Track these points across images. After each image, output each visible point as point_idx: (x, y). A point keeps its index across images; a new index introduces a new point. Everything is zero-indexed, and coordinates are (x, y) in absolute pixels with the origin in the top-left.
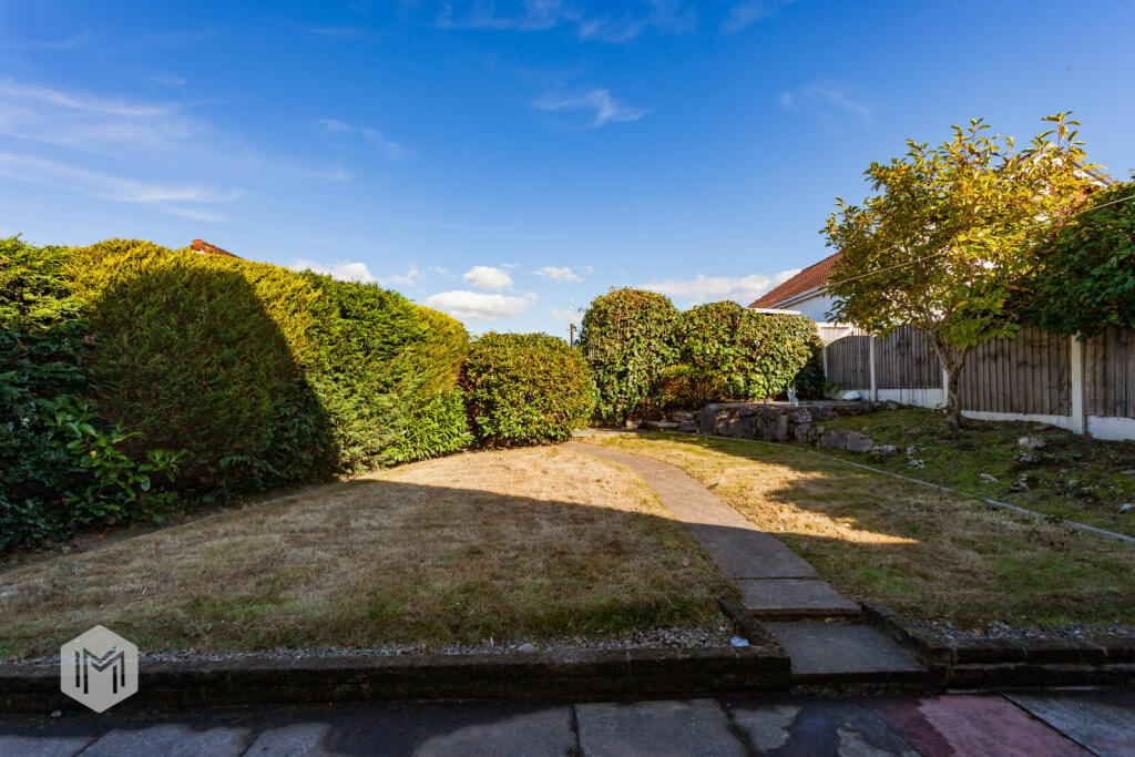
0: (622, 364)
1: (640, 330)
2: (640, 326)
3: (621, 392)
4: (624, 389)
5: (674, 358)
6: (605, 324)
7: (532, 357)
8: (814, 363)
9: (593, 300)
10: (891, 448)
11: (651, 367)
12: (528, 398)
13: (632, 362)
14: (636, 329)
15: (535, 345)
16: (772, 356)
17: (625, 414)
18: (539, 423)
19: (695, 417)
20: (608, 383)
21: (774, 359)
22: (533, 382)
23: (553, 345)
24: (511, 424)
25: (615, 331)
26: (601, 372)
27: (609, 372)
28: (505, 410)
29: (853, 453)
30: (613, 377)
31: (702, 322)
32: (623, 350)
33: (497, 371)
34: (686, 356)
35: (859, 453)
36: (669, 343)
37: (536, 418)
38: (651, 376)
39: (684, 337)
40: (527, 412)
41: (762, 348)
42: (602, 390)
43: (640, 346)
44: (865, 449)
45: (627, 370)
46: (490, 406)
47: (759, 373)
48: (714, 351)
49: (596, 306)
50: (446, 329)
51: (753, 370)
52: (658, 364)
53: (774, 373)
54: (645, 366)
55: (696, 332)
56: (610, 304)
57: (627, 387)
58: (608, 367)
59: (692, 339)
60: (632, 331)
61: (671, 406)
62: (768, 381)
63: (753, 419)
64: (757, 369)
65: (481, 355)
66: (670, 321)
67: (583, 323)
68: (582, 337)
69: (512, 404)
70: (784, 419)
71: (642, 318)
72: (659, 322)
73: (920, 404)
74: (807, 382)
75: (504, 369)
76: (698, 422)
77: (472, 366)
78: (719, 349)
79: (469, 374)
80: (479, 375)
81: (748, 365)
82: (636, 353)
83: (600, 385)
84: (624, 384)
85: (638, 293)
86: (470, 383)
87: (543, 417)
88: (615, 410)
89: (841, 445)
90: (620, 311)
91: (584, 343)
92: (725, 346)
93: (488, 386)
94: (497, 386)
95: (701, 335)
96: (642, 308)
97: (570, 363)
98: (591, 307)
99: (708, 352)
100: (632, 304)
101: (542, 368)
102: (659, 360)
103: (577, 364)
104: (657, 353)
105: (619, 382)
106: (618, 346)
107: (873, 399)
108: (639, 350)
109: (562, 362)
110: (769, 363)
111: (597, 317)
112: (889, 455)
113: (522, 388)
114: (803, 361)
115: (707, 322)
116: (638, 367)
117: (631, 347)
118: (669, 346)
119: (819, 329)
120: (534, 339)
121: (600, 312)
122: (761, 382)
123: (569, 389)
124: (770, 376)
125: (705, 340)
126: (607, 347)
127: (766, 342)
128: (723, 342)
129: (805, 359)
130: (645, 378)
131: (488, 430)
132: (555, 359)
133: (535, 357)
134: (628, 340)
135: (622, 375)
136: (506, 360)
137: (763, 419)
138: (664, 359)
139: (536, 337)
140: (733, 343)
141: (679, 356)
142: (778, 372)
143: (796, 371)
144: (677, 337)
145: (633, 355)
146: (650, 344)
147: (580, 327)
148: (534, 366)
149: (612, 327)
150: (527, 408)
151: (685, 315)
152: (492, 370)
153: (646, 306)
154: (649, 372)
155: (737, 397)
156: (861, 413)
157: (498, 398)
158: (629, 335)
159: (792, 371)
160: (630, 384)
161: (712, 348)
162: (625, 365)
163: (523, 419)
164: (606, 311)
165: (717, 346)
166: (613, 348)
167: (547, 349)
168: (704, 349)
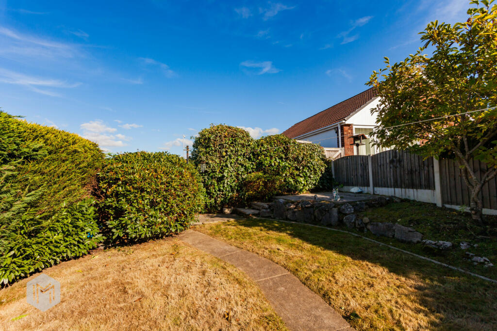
0: (220, 172)
1: (232, 151)
2: (231, 148)
3: (219, 190)
4: (222, 188)
5: (252, 168)
6: (209, 147)
7: (156, 171)
8: (328, 170)
9: (201, 131)
10: (448, 244)
11: (238, 174)
12: (153, 204)
13: (226, 171)
14: (229, 150)
15: (159, 161)
16: (308, 167)
17: (223, 204)
18: (163, 223)
19: (270, 207)
20: (211, 185)
21: (309, 168)
22: (157, 191)
23: (173, 161)
24: (138, 226)
25: (215, 151)
26: (206, 177)
27: (212, 177)
28: (132, 216)
29: (403, 242)
30: (214, 181)
31: (269, 146)
32: (220, 163)
33: (125, 183)
34: (260, 167)
35: (410, 243)
36: (249, 159)
37: (159, 220)
38: (238, 180)
39: (258, 155)
40: (152, 216)
41: (303, 162)
42: (207, 188)
43: (231, 161)
44: (415, 240)
45: (223, 176)
46: (119, 213)
47: (301, 177)
48: (277, 164)
49: (202, 135)
50: (72, 148)
51: (299, 175)
52: (242, 172)
53: (310, 177)
54: (235, 173)
55: (265, 152)
56: (212, 133)
57: (224, 187)
58: (211, 174)
59: (263, 156)
60: (226, 152)
61: (251, 198)
62: (307, 181)
63: (311, 210)
64: (301, 175)
65: (111, 170)
66: (249, 145)
67: (194, 146)
68: (193, 155)
69: (138, 210)
70: (335, 210)
71: (232, 143)
72: (243, 146)
73: (412, 198)
74: (325, 181)
75: (131, 182)
76: (272, 211)
77: (103, 179)
78: (279, 163)
79: (101, 185)
80: (110, 186)
81: (296, 172)
82: (229, 165)
83: (206, 186)
84: (222, 185)
85: (229, 128)
86: (102, 193)
87: (165, 219)
88: (215, 202)
89: (390, 234)
90: (218, 139)
91: (196, 159)
92: (282, 161)
93: (117, 195)
94: (124, 196)
95: (268, 154)
96: (232, 137)
97: (187, 174)
98: (198, 136)
99: (273, 164)
100: (226, 134)
101: (164, 180)
102: (243, 169)
103: (192, 175)
104: (242, 165)
105: (218, 184)
106: (217, 161)
107: (372, 193)
108: (231, 163)
109: (181, 173)
110: (307, 171)
111: (203, 142)
112: (447, 249)
113: (147, 196)
114: (323, 169)
115: (271, 146)
116: (230, 174)
117: (226, 161)
118: (249, 161)
119: (325, 151)
120: (158, 157)
121: (205, 139)
122: (303, 182)
123: (186, 195)
124: (307, 179)
125: (271, 157)
126: (210, 162)
127: (305, 158)
128: (281, 158)
129: (324, 168)
130: (234, 181)
131: (117, 233)
132: (175, 172)
133: (159, 170)
134: (223, 157)
135: (220, 180)
136: (133, 173)
137: (319, 210)
138: (246, 169)
139: (160, 154)
140: (287, 159)
141: (255, 167)
142: (312, 176)
143: (321, 175)
144: (254, 155)
145: (227, 167)
146: (237, 159)
147: (191, 148)
148: (157, 178)
149: (213, 148)
150: (152, 212)
151: (257, 142)
152: (120, 182)
153: (235, 136)
154: (237, 177)
155: (289, 191)
156: (382, 205)
157: (126, 206)
158: (224, 154)
159: (318, 176)
160: (225, 185)
161: (275, 162)
162: (222, 173)
163: (148, 222)
164: (209, 138)
165: (278, 160)
166: (215, 162)
167: (169, 164)
168: (270, 162)
